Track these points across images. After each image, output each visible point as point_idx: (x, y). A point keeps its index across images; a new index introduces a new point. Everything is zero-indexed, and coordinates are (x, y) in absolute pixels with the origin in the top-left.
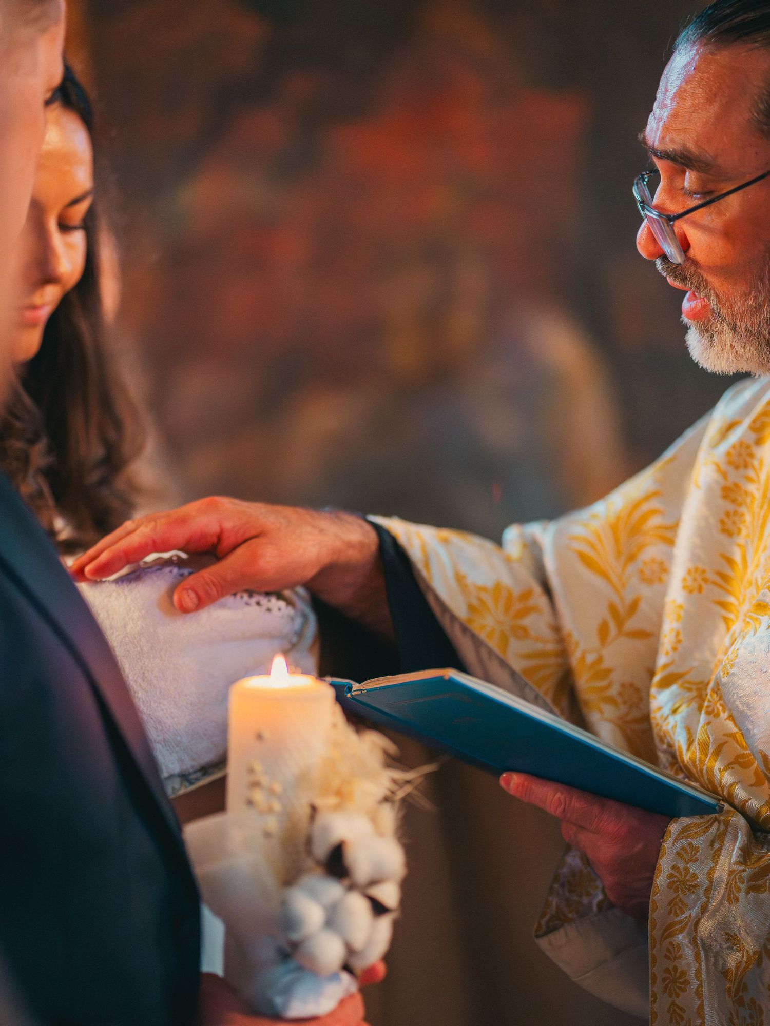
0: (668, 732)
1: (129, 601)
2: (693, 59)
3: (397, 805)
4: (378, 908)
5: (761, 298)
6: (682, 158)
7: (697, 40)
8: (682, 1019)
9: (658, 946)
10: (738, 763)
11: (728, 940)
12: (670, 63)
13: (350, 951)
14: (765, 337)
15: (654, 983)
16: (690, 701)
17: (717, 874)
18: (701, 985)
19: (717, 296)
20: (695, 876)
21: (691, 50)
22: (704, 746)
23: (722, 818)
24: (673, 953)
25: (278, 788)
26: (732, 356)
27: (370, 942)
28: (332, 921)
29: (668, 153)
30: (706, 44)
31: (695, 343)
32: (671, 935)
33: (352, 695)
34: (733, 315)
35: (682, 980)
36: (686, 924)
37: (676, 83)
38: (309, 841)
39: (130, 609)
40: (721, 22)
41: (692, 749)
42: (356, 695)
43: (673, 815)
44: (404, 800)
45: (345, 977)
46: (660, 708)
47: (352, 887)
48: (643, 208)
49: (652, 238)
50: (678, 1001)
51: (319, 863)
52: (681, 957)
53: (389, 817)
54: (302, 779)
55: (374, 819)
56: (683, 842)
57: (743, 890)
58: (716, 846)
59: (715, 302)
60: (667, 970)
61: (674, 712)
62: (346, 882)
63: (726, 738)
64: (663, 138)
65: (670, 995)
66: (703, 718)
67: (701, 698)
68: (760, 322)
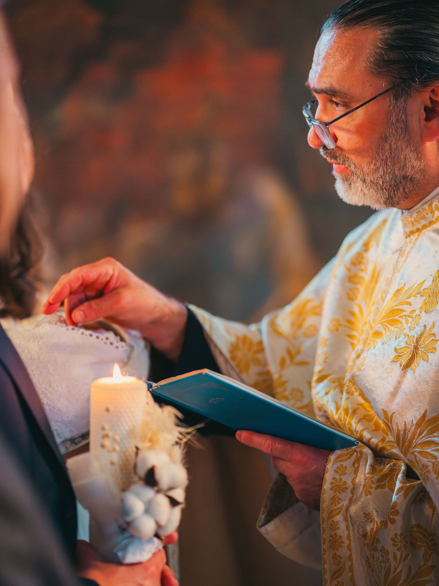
0: (324, 405)
1: (40, 343)
2: (333, 37)
3: (182, 446)
4: (174, 502)
5: (378, 164)
6: (330, 91)
7: (334, 26)
8: (341, 562)
9: (325, 523)
10: (365, 419)
11: (365, 517)
12: (319, 40)
13: (159, 526)
14: (380, 185)
15: (324, 543)
16: (335, 388)
17: (357, 480)
18: (350, 544)
19: (354, 164)
20: (345, 483)
21: (331, 32)
22: (346, 411)
23: (358, 450)
24: (334, 527)
25: (117, 438)
26: (361, 195)
27: (169, 521)
28: (148, 510)
29: (323, 90)
30: (339, 28)
31: (340, 188)
32: (333, 516)
33: (152, 390)
34: (363, 174)
35: (339, 541)
36: (341, 510)
37: (324, 50)
38: (135, 467)
39: (41, 348)
40: (346, 16)
41: (339, 412)
42: (154, 389)
43: (332, 450)
44: (186, 443)
45: (156, 540)
46: (318, 393)
47: (158, 491)
48: (310, 121)
49: (317, 136)
50: (338, 553)
51: (140, 478)
52: (339, 528)
53: (178, 453)
54: (131, 433)
55: (170, 454)
56: (339, 464)
57: (374, 488)
58: (356, 465)
59: (353, 168)
60: (331, 536)
61: (327, 394)
62: (156, 489)
63: (358, 406)
64: (319, 82)
65: (333, 549)
66: (345, 395)
67: (341, 386)
68: (378, 177)
